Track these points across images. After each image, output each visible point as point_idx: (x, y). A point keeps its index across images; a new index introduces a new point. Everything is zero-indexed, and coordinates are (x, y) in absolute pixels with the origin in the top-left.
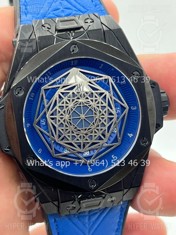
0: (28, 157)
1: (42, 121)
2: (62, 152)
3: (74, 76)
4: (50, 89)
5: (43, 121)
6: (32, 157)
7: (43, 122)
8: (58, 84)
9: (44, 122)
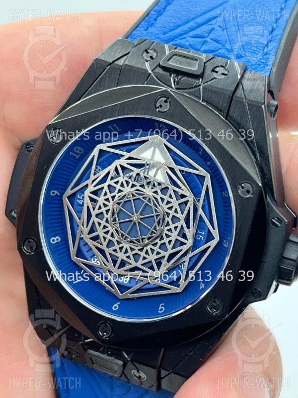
0: (31, 240)
1: (80, 196)
2: (89, 258)
3: (152, 148)
4: (110, 154)
5: (81, 198)
6: (36, 242)
7: (79, 199)
8: (125, 151)
9: (81, 200)
